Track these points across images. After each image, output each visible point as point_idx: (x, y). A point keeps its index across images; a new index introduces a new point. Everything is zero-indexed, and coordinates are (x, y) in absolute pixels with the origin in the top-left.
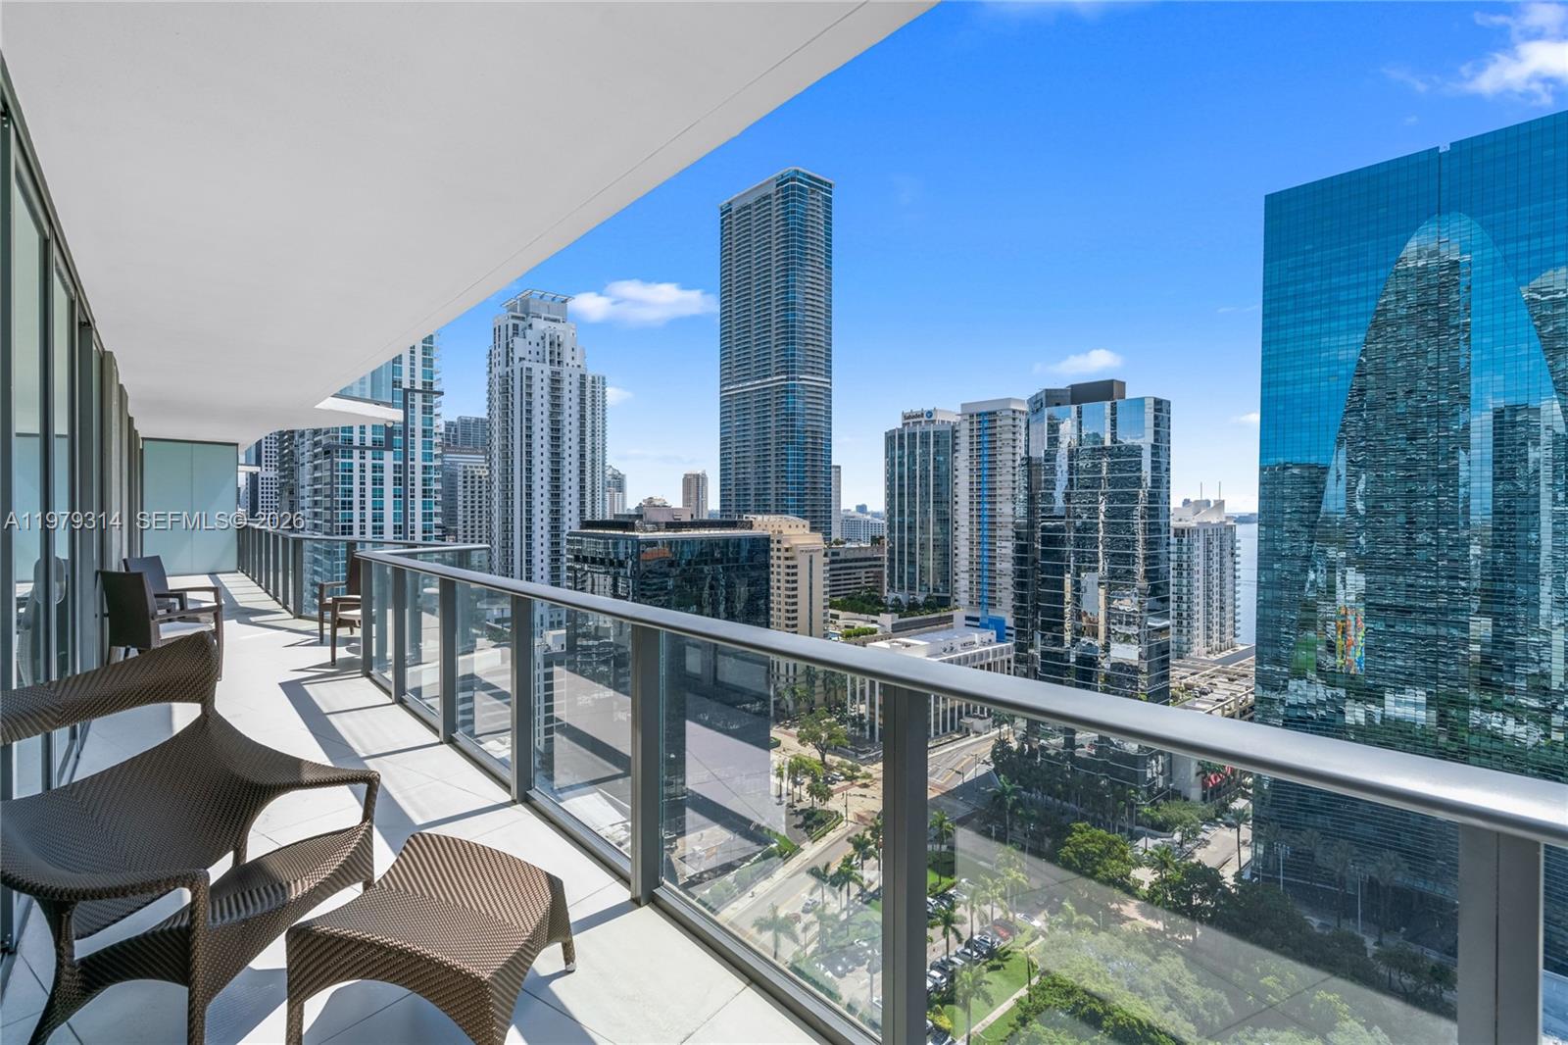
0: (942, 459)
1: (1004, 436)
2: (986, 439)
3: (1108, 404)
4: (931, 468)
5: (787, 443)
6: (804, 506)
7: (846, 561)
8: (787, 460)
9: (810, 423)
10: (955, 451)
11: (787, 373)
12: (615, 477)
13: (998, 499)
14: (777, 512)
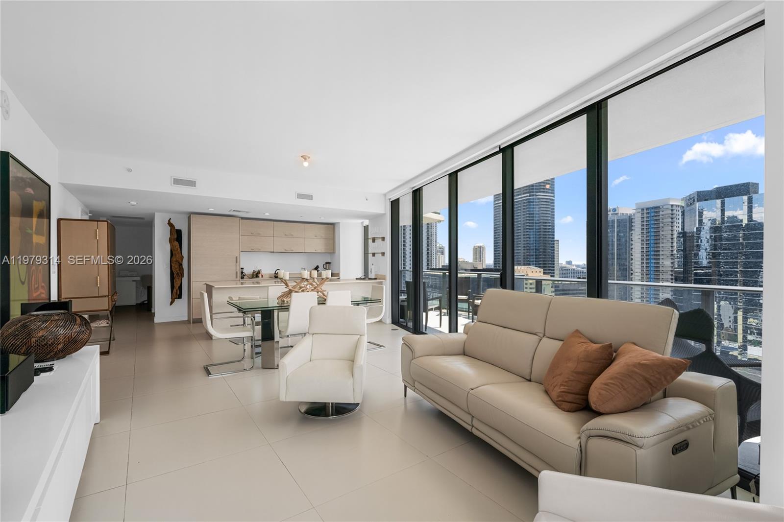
0: (622, 234)
1: (665, 220)
2: (652, 222)
3: (745, 198)
4: (615, 240)
5: (530, 229)
6: (539, 261)
7: (563, 290)
8: (530, 238)
9: (542, 218)
10: (631, 230)
11: (529, 192)
12: (440, 248)
13: (661, 257)
14: (524, 265)
